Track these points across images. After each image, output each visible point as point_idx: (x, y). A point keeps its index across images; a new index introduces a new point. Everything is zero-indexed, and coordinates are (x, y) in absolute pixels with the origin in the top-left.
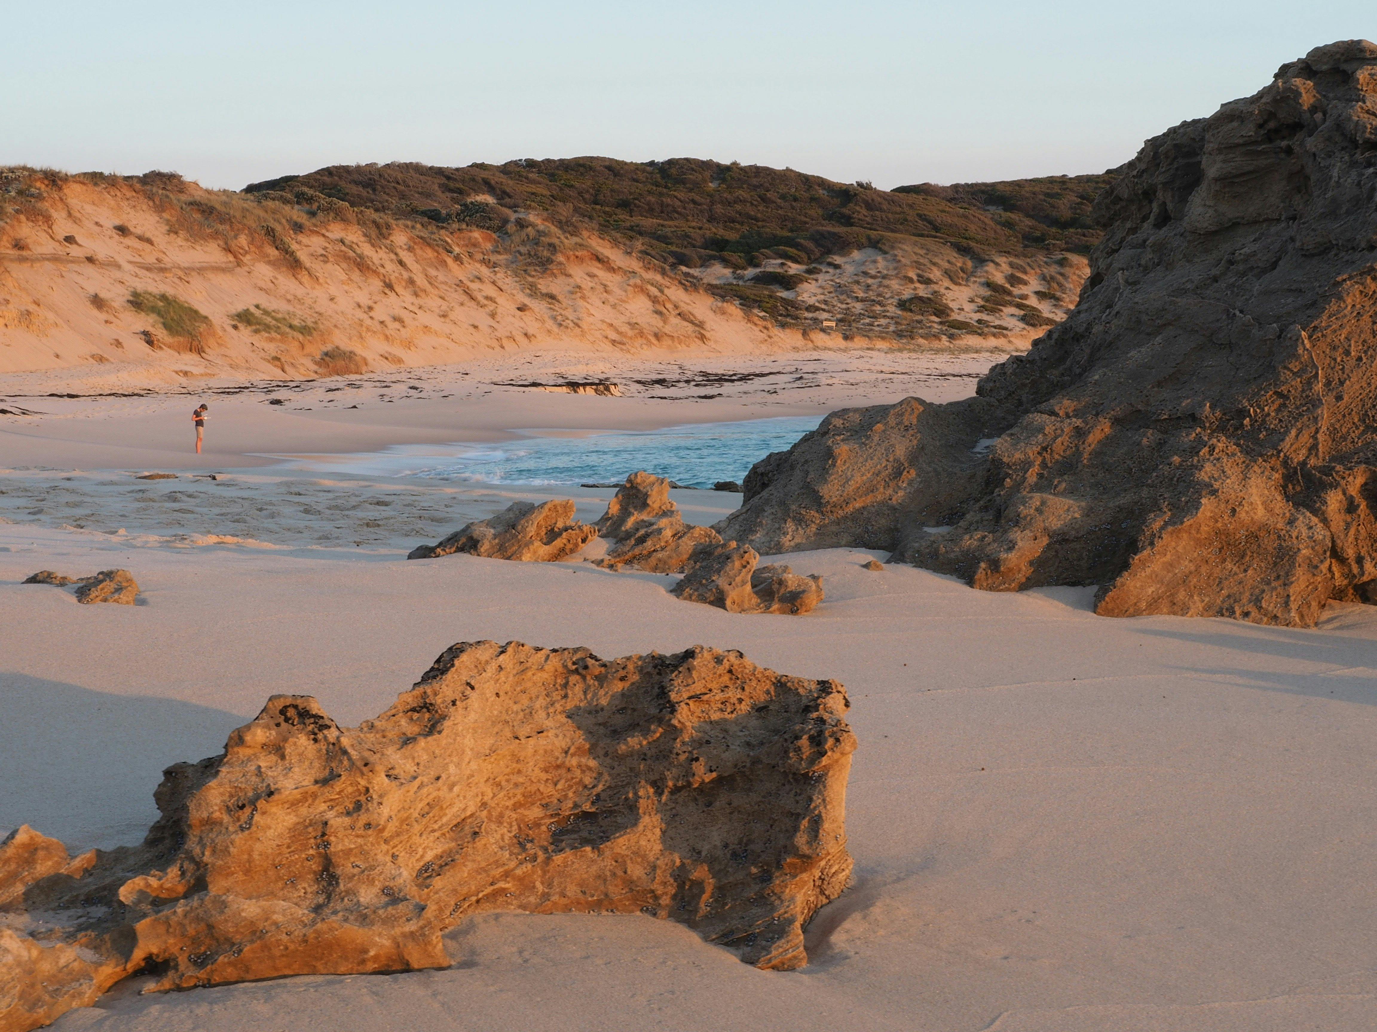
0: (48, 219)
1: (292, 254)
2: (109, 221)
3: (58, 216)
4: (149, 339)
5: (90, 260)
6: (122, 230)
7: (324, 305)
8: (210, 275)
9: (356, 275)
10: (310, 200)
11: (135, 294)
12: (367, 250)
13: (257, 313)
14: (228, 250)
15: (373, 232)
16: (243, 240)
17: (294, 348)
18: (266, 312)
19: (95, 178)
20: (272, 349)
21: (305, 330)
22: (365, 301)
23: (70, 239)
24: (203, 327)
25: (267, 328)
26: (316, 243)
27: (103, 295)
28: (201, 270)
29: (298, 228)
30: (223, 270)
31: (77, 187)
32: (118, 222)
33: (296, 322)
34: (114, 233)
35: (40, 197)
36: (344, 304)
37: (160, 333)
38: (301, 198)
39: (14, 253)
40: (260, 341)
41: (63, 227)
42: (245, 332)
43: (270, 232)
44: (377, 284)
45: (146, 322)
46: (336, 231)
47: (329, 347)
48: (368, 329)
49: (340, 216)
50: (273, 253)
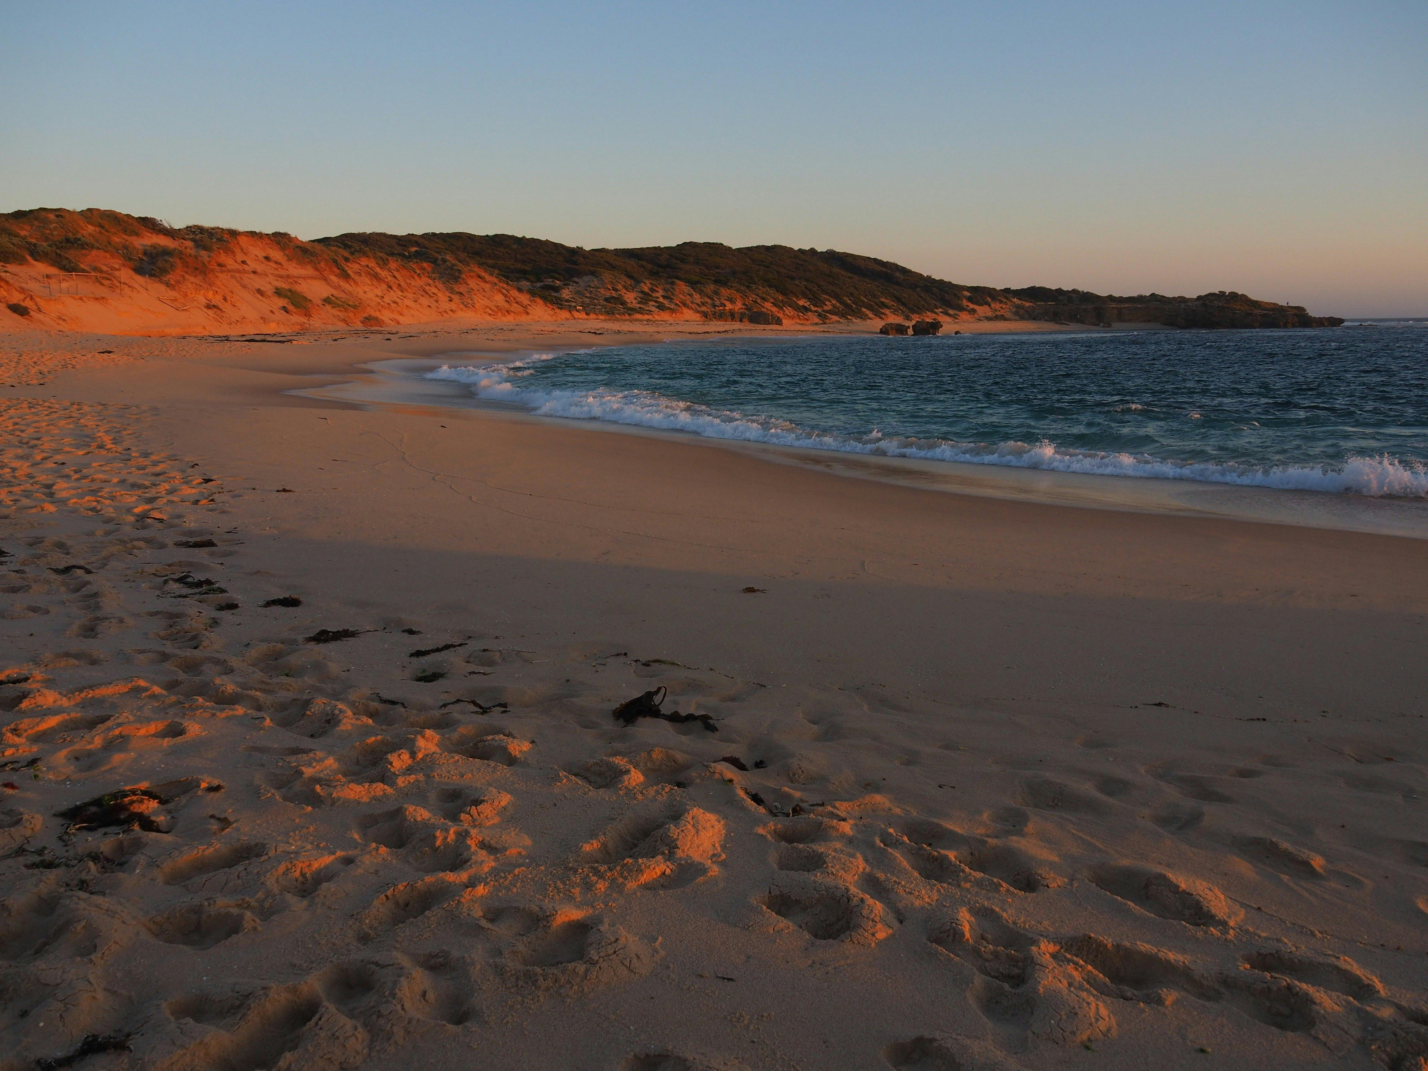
0: (233, 252)
1: (346, 271)
2: (261, 254)
3: (238, 251)
4: (284, 308)
5: (254, 272)
6: (267, 258)
7: (361, 295)
8: (309, 281)
9: (375, 282)
10: (350, 247)
11: (277, 289)
12: (378, 270)
13: (333, 299)
14: (316, 269)
15: (381, 263)
16: (323, 264)
17: (351, 315)
18: (337, 298)
19: (252, 234)
20: (341, 315)
21: (355, 307)
22: (380, 294)
23: (244, 262)
24: (310, 305)
25: (339, 306)
26: (356, 267)
27: (262, 289)
28: (304, 278)
29: (347, 260)
30: (315, 278)
31: (244, 237)
32: (264, 255)
33: (351, 303)
34: (263, 260)
35: (228, 242)
36: (370, 295)
37: (291, 307)
38: (346, 246)
39: (218, 268)
40: (335, 312)
41: (240, 257)
42: (328, 307)
43: (335, 261)
44: (384, 286)
45: (282, 302)
46: (364, 261)
47: (366, 315)
48: (383, 307)
49: (365, 254)
50: (337, 271)
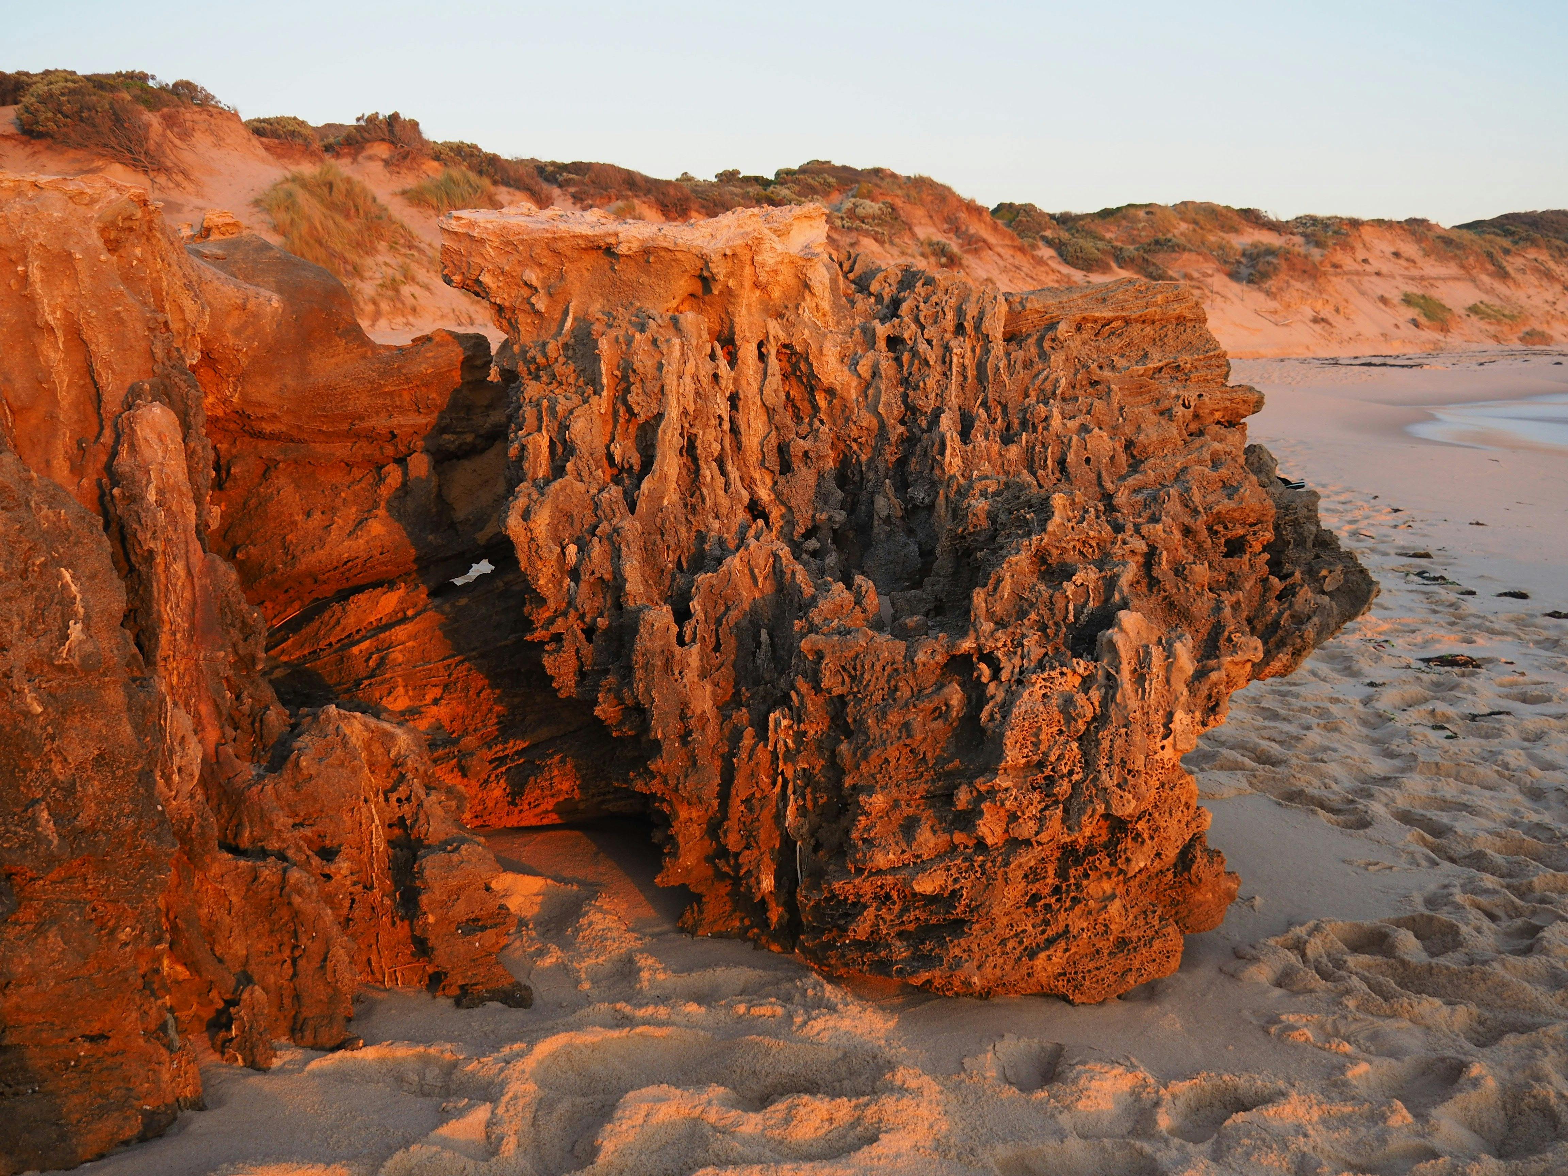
0: (1353, 248)
1: (1503, 268)
2: (1389, 249)
3: (1359, 246)
4: (1414, 322)
5: (1378, 274)
6: (1397, 255)
7: (1524, 301)
8: (1450, 283)
9: (1545, 282)
10: (1513, 233)
11: (1406, 295)
12: (1552, 265)
13: (1482, 307)
14: (1462, 267)
15: (1556, 254)
16: (1471, 259)
17: (1506, 329)
18: (1487, 306)
19: (1380, 222)
20: (1492, 329)
21: (1512, 317)
22: (1550, 298)
23: (1365, 261)
24: (1449, 316)
25: (1489, 316)
26: (1519, 261)
27: (1387, 295)
28: (1445, 279)
29: (1507, 252)
30: (1459, 279)
31: (1368, 228)
32: (1393, 250)
33: (1507, 312)
34: (1391, 257)
35: (1347, 235)
36: (1536, 301)
37: (1422, 320)
39: (1332, 270)
40: (1483, 325)
41: (1361, 254)
42: (1474, 319)
43: (1490, 255)
44: (1558, 288)
45: (1411, 313)
46: (1532, 253)
47: (1527, 329)
48: (1553, 317)
49: (1534, 243)
50: (1491, 268)
